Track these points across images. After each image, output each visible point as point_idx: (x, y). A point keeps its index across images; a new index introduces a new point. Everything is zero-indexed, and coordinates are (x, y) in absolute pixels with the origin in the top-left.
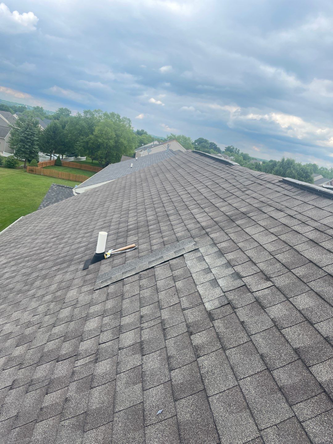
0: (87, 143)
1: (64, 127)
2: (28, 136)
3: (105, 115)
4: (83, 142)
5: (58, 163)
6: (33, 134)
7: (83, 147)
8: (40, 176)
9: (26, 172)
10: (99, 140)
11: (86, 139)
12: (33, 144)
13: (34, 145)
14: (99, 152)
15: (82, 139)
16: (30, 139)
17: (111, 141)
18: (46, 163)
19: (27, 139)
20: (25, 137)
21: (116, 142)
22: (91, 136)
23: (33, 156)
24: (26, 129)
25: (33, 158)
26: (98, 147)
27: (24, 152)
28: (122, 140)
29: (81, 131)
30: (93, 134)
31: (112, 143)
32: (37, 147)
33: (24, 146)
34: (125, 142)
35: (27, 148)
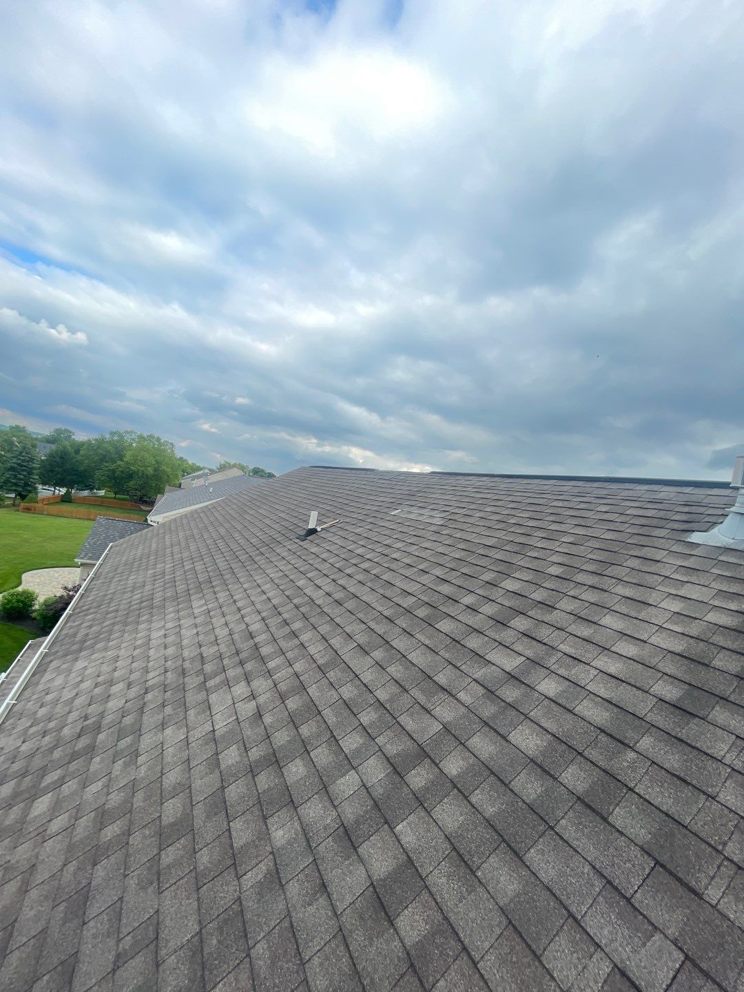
0: (114, 471)
1: (77, 452)
2: (23, 462)
3: (141, 437)
4: (108, 471)
5: (66, 499)
6: (31, 460)
7: (108, 477)
8: (42, 516)
9: (18, 511)
10: (132, 468)
11: (113, 467)
12: (30, 473)
13: (32, 474)
14: (132, 483)
15: (107, 467)
16: (25, 466)
17: (149, 469)
18: (49, 499)
19: (22, 466)
20: (19, 464)
21: (156, 470)
22: (119, 463)
23: (30, 489)
24: (21, 453)
25: (30, 492)
26: (131, 476)
27: (16, 485)
28: (164, 467)
29: (105, 457)
30: (122, 460)
31: (150, 471)
32: (37, 477)
33: (16, 475)
34: (169, 470)
35: (20, 479)
